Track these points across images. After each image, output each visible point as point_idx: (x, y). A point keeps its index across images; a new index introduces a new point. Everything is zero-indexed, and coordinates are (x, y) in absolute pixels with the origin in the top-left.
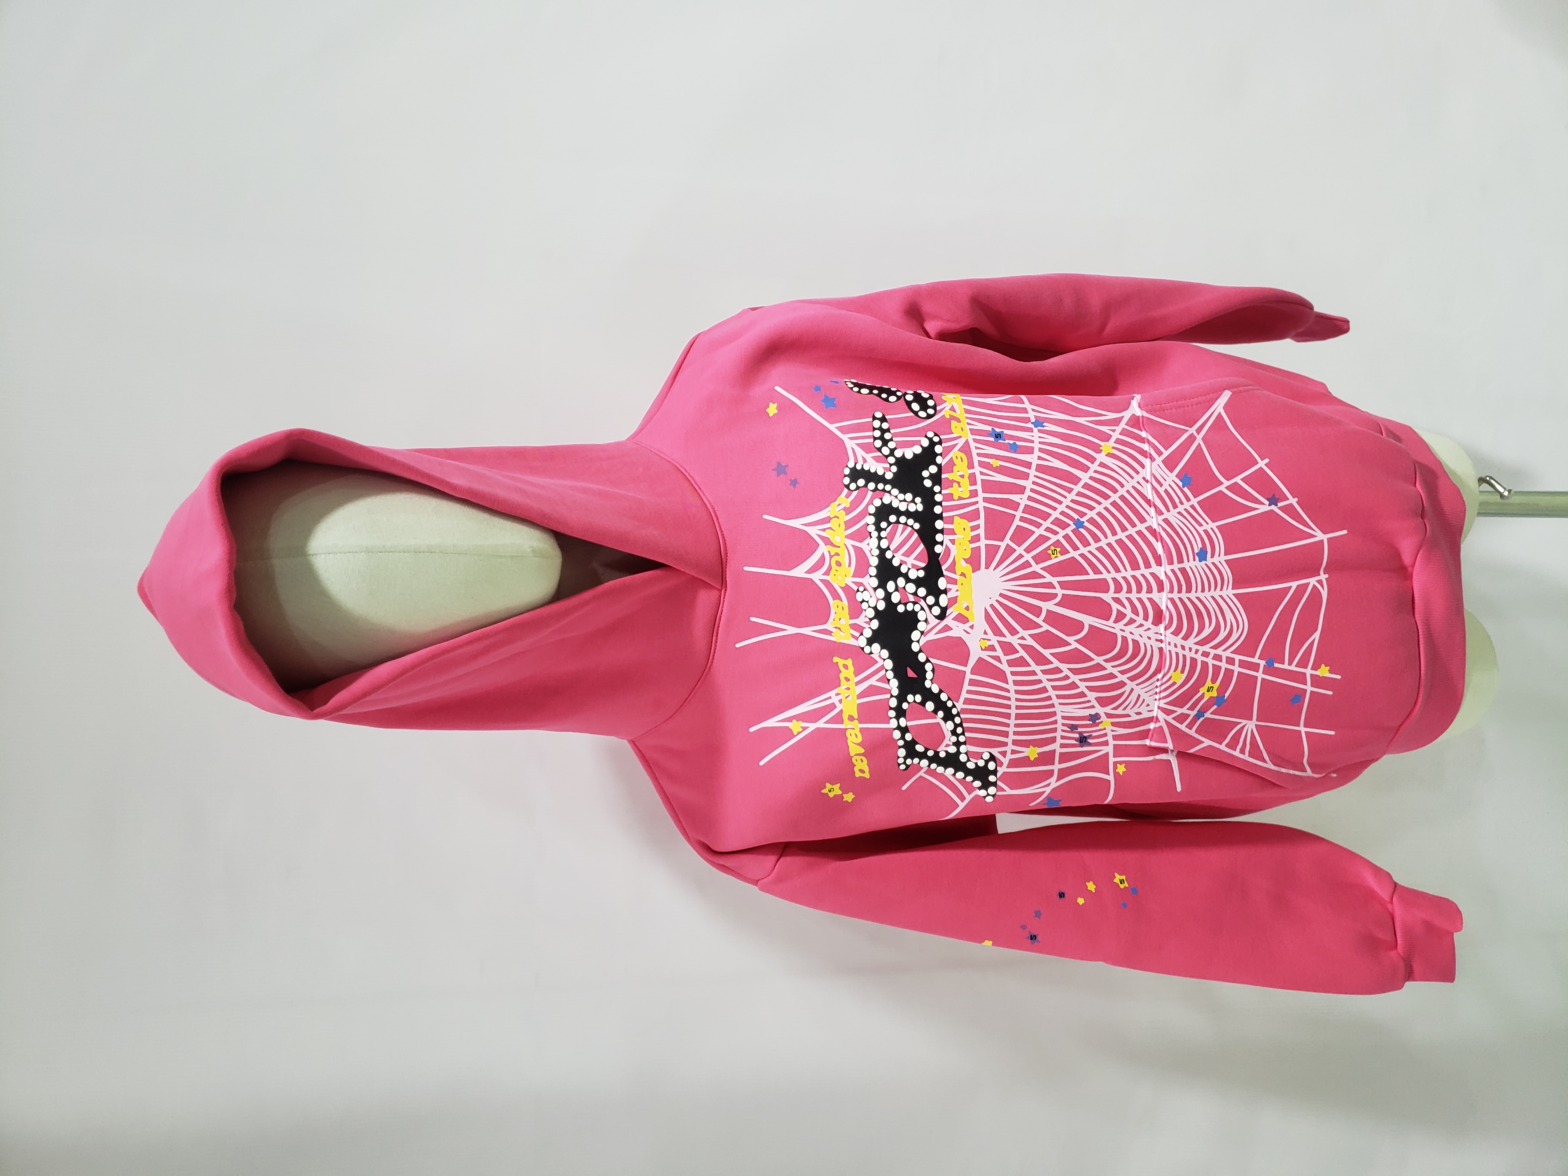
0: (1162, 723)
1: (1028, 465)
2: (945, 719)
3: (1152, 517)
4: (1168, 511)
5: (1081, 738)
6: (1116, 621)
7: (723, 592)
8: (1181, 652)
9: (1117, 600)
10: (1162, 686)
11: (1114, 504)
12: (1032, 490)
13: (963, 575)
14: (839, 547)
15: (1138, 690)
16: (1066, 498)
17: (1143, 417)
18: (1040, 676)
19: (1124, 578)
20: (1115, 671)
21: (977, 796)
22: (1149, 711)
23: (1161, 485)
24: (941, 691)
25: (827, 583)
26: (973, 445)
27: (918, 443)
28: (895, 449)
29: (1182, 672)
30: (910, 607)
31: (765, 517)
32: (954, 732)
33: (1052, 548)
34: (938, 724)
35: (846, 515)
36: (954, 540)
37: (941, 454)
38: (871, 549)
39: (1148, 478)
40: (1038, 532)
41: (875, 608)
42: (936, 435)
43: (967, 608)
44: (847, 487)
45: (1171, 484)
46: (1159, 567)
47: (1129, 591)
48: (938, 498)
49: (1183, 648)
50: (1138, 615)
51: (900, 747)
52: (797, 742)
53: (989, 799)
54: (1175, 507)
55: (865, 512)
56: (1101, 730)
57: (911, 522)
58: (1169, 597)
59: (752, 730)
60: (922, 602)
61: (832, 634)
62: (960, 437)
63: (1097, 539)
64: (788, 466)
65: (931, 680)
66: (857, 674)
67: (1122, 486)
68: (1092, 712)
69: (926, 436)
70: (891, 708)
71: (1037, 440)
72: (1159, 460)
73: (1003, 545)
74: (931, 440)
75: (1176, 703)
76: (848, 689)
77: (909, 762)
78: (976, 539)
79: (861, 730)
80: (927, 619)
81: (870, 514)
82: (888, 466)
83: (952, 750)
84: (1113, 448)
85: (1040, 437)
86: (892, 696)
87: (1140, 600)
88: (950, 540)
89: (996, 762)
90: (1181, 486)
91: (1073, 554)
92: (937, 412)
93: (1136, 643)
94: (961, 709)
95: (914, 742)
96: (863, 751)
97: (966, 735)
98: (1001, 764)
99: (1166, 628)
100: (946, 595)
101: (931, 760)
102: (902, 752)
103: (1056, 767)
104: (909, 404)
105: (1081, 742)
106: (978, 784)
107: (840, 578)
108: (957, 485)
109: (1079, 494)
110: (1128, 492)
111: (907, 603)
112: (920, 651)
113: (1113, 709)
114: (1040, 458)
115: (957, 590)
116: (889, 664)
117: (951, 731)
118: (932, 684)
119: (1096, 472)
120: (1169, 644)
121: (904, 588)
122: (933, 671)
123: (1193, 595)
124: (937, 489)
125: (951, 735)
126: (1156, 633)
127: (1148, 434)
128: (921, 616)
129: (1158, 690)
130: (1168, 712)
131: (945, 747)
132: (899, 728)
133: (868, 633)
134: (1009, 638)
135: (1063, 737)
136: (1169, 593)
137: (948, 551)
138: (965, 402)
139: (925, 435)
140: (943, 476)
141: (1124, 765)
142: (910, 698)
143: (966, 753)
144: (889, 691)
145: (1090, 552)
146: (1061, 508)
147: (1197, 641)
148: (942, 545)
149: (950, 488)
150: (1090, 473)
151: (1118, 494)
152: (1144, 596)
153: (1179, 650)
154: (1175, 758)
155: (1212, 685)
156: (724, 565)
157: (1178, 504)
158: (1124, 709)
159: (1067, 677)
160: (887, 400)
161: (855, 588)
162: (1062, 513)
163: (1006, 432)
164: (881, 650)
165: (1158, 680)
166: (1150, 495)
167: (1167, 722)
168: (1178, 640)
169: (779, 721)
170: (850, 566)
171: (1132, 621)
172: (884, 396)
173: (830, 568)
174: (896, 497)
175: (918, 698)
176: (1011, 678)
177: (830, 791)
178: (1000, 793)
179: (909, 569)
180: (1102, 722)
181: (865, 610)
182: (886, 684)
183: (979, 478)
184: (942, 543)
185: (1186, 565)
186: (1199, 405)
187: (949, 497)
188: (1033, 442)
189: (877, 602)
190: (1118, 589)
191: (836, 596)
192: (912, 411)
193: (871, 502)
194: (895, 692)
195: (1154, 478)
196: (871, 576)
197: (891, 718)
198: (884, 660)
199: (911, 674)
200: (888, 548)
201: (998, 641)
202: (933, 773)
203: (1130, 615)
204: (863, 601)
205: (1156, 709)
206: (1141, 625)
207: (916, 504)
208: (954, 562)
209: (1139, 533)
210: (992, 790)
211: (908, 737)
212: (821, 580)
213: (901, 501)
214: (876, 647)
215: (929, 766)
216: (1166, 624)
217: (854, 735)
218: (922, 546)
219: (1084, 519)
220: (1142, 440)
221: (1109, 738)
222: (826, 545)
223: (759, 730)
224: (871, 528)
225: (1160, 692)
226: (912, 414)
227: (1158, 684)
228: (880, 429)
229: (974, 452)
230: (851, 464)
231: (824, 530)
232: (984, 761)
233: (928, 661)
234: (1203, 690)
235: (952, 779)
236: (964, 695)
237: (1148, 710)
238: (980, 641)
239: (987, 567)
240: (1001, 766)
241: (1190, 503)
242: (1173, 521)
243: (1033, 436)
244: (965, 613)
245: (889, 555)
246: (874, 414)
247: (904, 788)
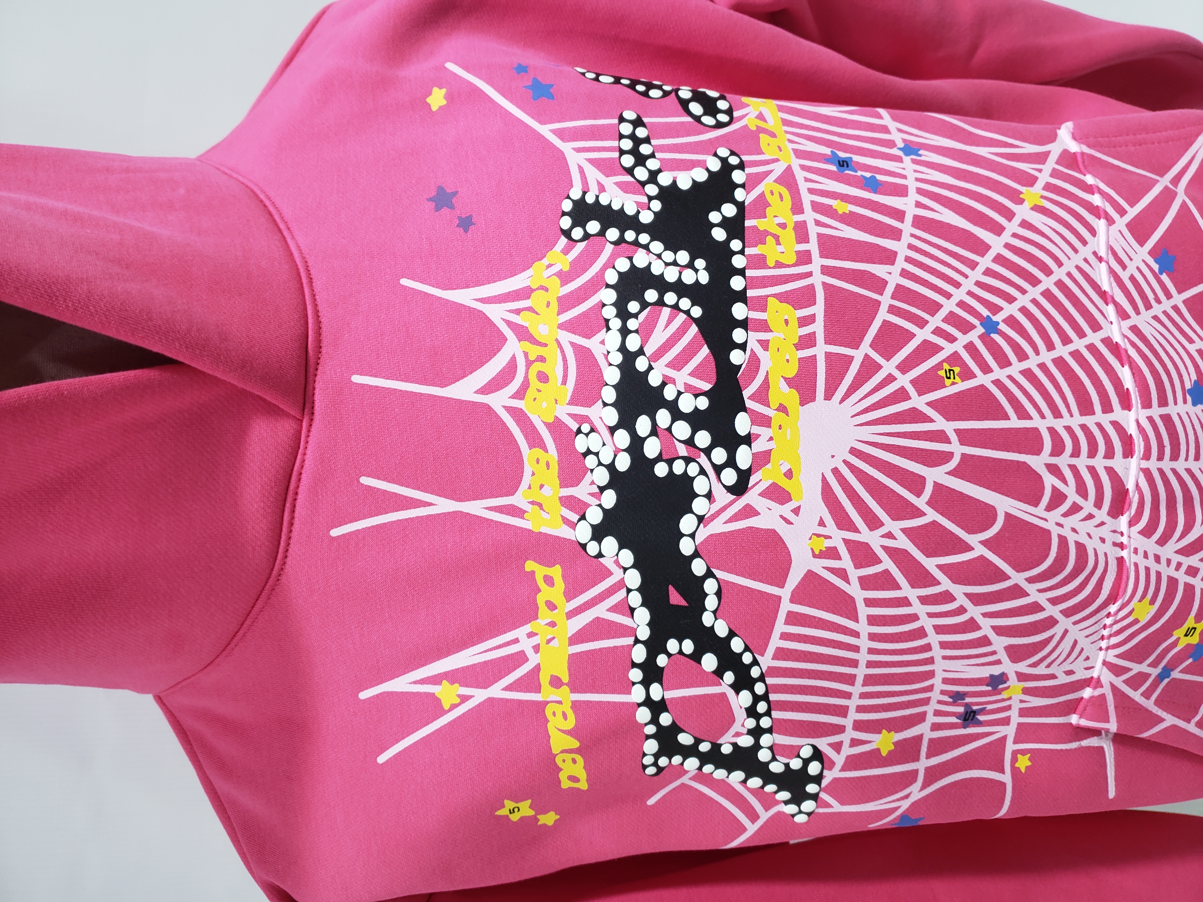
0: (1107, 690)
1: (899, 215)
2: (737, 687)
3: (1111, 323)
4: (1138, 313)
5: (967, 713)
6: (1049, 508)
7: (305, 424)
8: (1154, 567)
9: (1054, 470)
10: (1115, 626)
11: (1047, 294)
12: (908, 259)
13: (782, 409)
14: (546, 345)
15: (1075, 632)
16: (966, 277)
17: (1083, 154)
18: (917, 608)
19: (1068, 429)
20: (1042, 599)
21: (780, 814)
22: (1086, 669)
23: (1124, 267)
24: (732, 634)
25: (519, 415)
26: (800, 175)
27: (702, 164)
28: (659, 171)
29: (1152, 602)
30: (679, 467)
31: (404, 282)
32: (751, 712)
33: (946, 366)
34: (723, 695)
35: (561, 286)
36: (768, 341)
37: (743, 186)
38: (608, 352)
39: (1102, 253)
40: (922, 335)
41: (611, 467)
42: (733, 153)
43: (789, 474)
44: (567, 234)
45: (1140, 267)
46: (1126, 412)
47: (1076, 453)
48: (738, 262)
49: (1157, 559)
50: (1085, 496)
51: (648, 737)
52: (449, 724)
53: (801, 819)
54: (1148, 307)
55: (598, 283)
56: (1003, 700)
57: (685, 303)
58: (1142, 466)
59: (364, 695)
60: (703, 459)
61: (526, 515)
62: (777, 160)
63: (1022, 356)
64: (457, 192)
65: (715, 612)
66: (569, 595)
67: (1060, 264)
68: (996, 670)
69: (715, 155)
70: (634, 665)
71: (911, 176)
72: (1121, 223)
73: (858, 355)
74: (724, 161)
75: (1130, 656)
76: (552, 624)
77: (663, 761)
78: (808, 341)
79: (575, 705)
80: (710, 491)
81: (608, 286)
82: (645, 200)
83: (746, 741)
84: (1042, 197)
85: (915, 171)
86: (637, 641)
87: (1092, 470)
88: (758, 341)
89: (822, 762)
90: (1157, 271)
91: (982, 379)
92: (734, 120)
93: (1081, 548)
94: (769, 667)
95: (675, 729)
96: (575, 744)
97: (773, 717)
98: (832, 765)
99: (1132, 523)
100: (750, 447)
101: (704, 759)
102: (651, 746)
103: (923, 764)
104: (684, 104)
105: (965, 720)
106: (785, 795)
107: (545, 404)
108: (774, 241)
109: (988, 272)
110: (1069, 274)
111: (674, 459)
112: (696, 554)
113: (1030, 666)
114: (918, 205)
115: (771, 439)
116: (634, 579)
117: (747, 709)
118: (716, 619)
119: (1015, 235)
120: (1136, 551)
121: (669, 429)
122: (719, 594)
123: (1180, 465)
124: (736, 245)
125: (745, 716)
126: (1114, 531)
127: (1098, 180)
128: (700, 485)
129: (1106, 633)
130: (1117, 670)
131: (733, 736)
132: (648, 702)
133: (595, 516)
134: (865, 535)
135: (937, 713)
136: (1142, 459)
137: (754, 362)
138: (781, 109)
139: (713, 152)
140: (748, 223)
141: (1029, 755)
142: (672, 645)
143: (771, 748)
144: (632, 632)
145: (1010, 377)
146: (959, 295)
147: (1180, 547)
148: (744, 350)
149: (759, 246)
150: (1006, 237)
151: (1054, 278)
152: (1100, 463)
153: (1151, 562)
154: (1111, 744)
155: (1195, 626)
156: (311, 370)
157: (1153, 302)
158: (1048, 666)
159: (961, 610)
160: (645, 94)
161: (574, 426)
162: (962, 304)
163: (856, 158)
164: (619, 550)
165: (1108, 615)
166: (1106, 283)
167: (1114, 688)
168: (1150, 545)
169: (415, 682)
170: (564, 382)
171: (1075, 509)
172: (640, 88)
173: (525, 385)
174: (659, 256)
175: (688, 646)
176: (863, 611)
177: (512, 811)
178: (821, 810)
179: (680, 393)
180: (1008, 687)
181: (592, 471)
182: (627, 616)
183: (813, 231)
184: (743, 347)
185: (1171, 410)
186: (1170, 143)
187: (759, 261)
188: (904, 177)
189: (615, 456)
190: (1058, 449)
191: (536, 441)
192: (690, 114)
193: (610, 264)
194: (644, 633)
195: (1112, 254)
196: (605, 404)
197: (634, 684)
198: (625, 569)
199: (676, 598)
200: (641, 352)
201: (844, 540)
202: (708, 780)
203: (1073, 497)
204: (589, 452)
205: (1099, 664)
206: (1090, 517)
207: (696, 271)
208: (766, 385)
209: (1091, 348)
210: (808, 806)
211: (665, 719)
212: (508, 409)
213: (667, 264)
214: (610, 544)
215: (700, 768)
216: (1132, 515)
217: (559, 715)
218: (705, 351)
219: (998, 318)
220: (1090, 189)
221: (1014, 714)
222: (520, 341)
223: (377, 696)
224: (610, 312)
225: (1110, 636)
226: (689, 119)
227: (1108, 621)
228: (633, 137)
229: (803, 187)
230: (576, 194)
231: (518, 312)
232: (801, 761)
233: (709, 574)
234: (1179, 633)
235: (740, 788)
236: (775, 642)
237: (1086, 666)
238: (810, 539)
239: (828, 396)
240: (830, 769)
241: (1172, 302)
242: (1147, 331)
243: (904, 169)
244: (784, 483)
245: (641, 364)
246: (621, 114)
247: (651, 802)
